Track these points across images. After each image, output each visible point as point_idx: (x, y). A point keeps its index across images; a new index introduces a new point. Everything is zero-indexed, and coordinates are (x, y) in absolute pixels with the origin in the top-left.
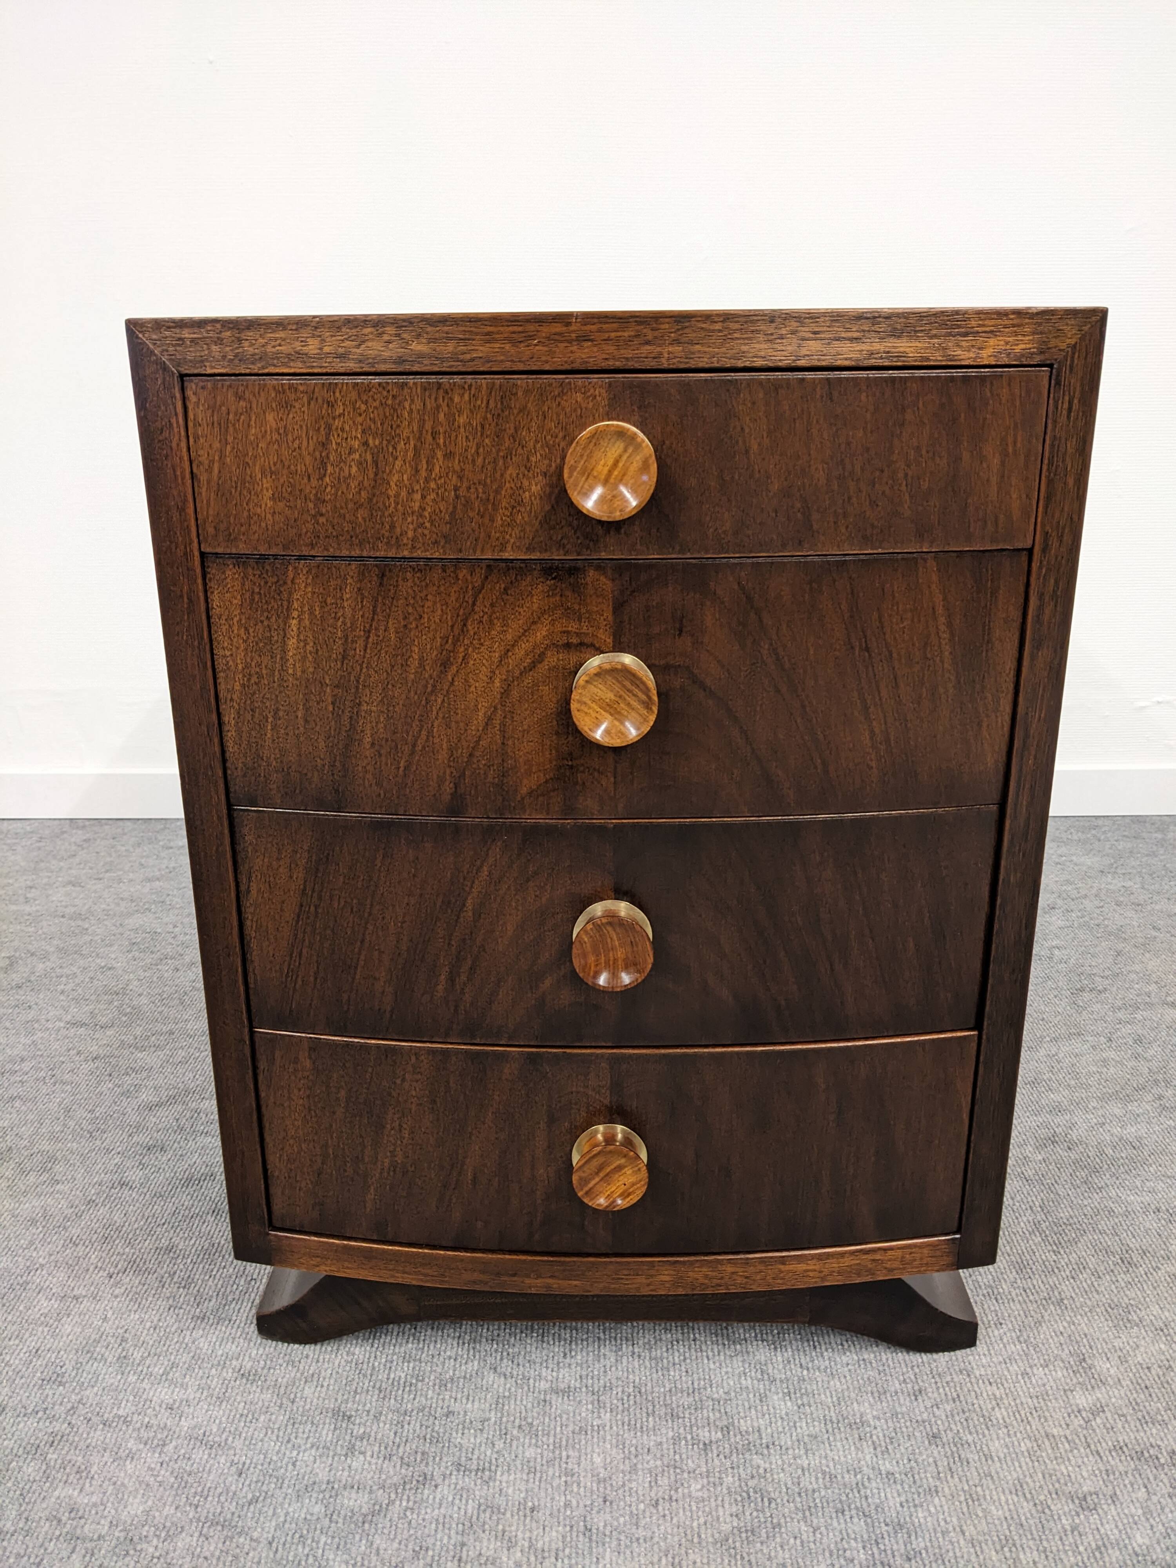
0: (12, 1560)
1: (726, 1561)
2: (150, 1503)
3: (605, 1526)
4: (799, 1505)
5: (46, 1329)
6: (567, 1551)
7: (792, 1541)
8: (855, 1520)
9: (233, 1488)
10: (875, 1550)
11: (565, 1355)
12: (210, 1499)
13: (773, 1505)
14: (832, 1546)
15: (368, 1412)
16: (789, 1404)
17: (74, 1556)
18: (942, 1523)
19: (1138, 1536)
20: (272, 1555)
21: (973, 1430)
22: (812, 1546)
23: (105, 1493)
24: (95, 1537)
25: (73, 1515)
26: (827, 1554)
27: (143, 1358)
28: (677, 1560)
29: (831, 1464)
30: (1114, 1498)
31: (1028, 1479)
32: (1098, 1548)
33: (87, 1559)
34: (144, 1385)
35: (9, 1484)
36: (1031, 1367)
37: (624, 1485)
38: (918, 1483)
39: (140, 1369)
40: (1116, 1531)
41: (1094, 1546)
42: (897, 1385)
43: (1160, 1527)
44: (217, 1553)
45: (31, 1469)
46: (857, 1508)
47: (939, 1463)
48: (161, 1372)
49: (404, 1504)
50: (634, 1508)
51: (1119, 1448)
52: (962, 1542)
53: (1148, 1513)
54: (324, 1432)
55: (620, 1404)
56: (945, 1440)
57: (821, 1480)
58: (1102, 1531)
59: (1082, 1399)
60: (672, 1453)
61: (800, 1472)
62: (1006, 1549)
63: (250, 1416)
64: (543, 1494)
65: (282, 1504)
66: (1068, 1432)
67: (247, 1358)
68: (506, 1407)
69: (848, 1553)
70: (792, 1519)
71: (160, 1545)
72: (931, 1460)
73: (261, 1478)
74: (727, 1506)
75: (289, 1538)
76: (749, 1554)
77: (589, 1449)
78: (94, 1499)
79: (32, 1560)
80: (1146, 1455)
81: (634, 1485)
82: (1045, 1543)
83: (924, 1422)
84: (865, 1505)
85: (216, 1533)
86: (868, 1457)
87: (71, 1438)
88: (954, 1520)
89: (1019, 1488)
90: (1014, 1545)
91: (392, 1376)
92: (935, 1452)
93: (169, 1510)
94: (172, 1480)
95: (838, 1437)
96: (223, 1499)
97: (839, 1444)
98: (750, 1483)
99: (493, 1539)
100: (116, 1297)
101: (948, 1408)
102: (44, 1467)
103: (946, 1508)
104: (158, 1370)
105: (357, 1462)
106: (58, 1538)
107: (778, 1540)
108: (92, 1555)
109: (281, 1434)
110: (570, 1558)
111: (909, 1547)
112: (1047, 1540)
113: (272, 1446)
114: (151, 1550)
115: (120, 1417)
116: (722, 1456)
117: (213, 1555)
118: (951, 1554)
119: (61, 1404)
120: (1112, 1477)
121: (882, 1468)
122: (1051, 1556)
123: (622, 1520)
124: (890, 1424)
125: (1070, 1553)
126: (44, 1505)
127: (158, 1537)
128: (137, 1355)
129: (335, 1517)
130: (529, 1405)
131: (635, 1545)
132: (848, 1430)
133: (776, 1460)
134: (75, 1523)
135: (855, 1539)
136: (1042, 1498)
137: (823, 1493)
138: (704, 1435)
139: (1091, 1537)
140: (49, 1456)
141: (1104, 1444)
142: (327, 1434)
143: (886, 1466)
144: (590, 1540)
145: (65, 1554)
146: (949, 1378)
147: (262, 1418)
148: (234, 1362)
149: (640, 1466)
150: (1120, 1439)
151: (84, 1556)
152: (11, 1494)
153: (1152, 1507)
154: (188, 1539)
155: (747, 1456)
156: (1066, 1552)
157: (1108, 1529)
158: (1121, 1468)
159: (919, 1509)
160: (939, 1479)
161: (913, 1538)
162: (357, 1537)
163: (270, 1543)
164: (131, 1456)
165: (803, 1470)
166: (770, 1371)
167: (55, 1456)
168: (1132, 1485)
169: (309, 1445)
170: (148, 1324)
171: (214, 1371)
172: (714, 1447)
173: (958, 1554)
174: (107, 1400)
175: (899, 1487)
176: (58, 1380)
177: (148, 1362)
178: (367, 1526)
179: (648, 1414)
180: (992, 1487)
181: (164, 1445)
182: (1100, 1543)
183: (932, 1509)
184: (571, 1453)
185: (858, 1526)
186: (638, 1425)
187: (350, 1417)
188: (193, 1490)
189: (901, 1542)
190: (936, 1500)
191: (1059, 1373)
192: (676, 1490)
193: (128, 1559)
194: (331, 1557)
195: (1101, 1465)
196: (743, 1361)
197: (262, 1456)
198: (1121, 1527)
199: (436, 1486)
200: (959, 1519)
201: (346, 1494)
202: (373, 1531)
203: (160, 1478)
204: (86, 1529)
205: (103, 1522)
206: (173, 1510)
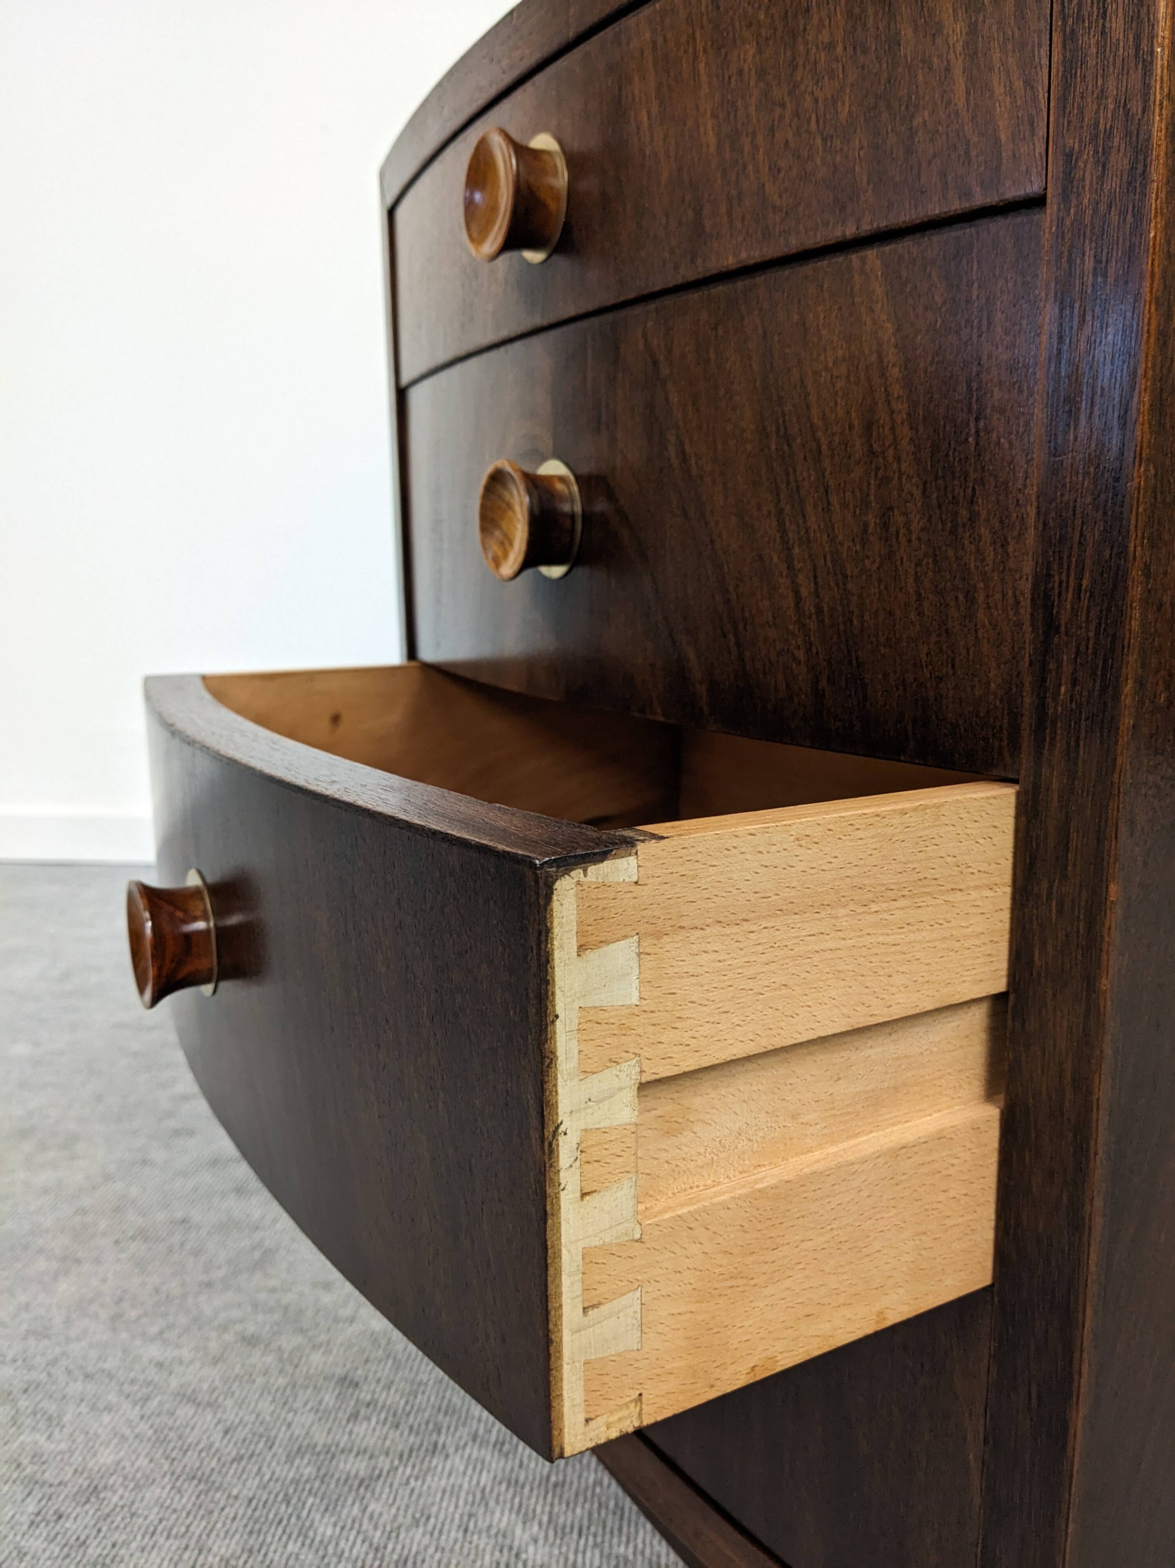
2: (122, 1454)
9: (217, 1445)
12: (189, 1453)
17: (29, 1499)
20: (249, 1512)
23: (74, 1441)
24: (56, 1482)
25: (35, 1460)
27: (139, 1318)
33: (43, 1502)
44: (189, 1506)
49: (408, 1471)
65: (269, 1465)
71: (126, 1495)
73: (250, 1436)
75: (272, 1497)
78: (62, 1446)
85: (190, 1489)
93: (143, 1462)
94: (150, 1432)
96: (203, 1454)
99: (507, 1512)
104: (154, 1330)
105: (361, 1429)
106: (14, 1482)
108: (49, 1500)
109: (278, 1396)
113: (266, 1406)
114: (116, 1499)
117: (184, 1508)
127: (126, 1487)
128: (133, 1314)
129: (327, 1479)
134: (36, 1467)
142: (329, 1399)
145: (19, 1497)
151: (40, 1501)
154: (158, 1491)
162: (350, 1501)
163: (250, 1501)
164: (109, 1408)
167: (27, 1403)
176: (43, 1333)
178: (362, 1490)
187: (357, 1384)
188: (172, 1445)
193: (88, 1506)
194: (318, 1517)
197: (254, 1416)
199: (447, 1456)
201: (343, 1457)
202: (368, 1495)
203: (137, 1431)
204: (47, 1475)
205: (67, 1468)
206: (146, 1462)
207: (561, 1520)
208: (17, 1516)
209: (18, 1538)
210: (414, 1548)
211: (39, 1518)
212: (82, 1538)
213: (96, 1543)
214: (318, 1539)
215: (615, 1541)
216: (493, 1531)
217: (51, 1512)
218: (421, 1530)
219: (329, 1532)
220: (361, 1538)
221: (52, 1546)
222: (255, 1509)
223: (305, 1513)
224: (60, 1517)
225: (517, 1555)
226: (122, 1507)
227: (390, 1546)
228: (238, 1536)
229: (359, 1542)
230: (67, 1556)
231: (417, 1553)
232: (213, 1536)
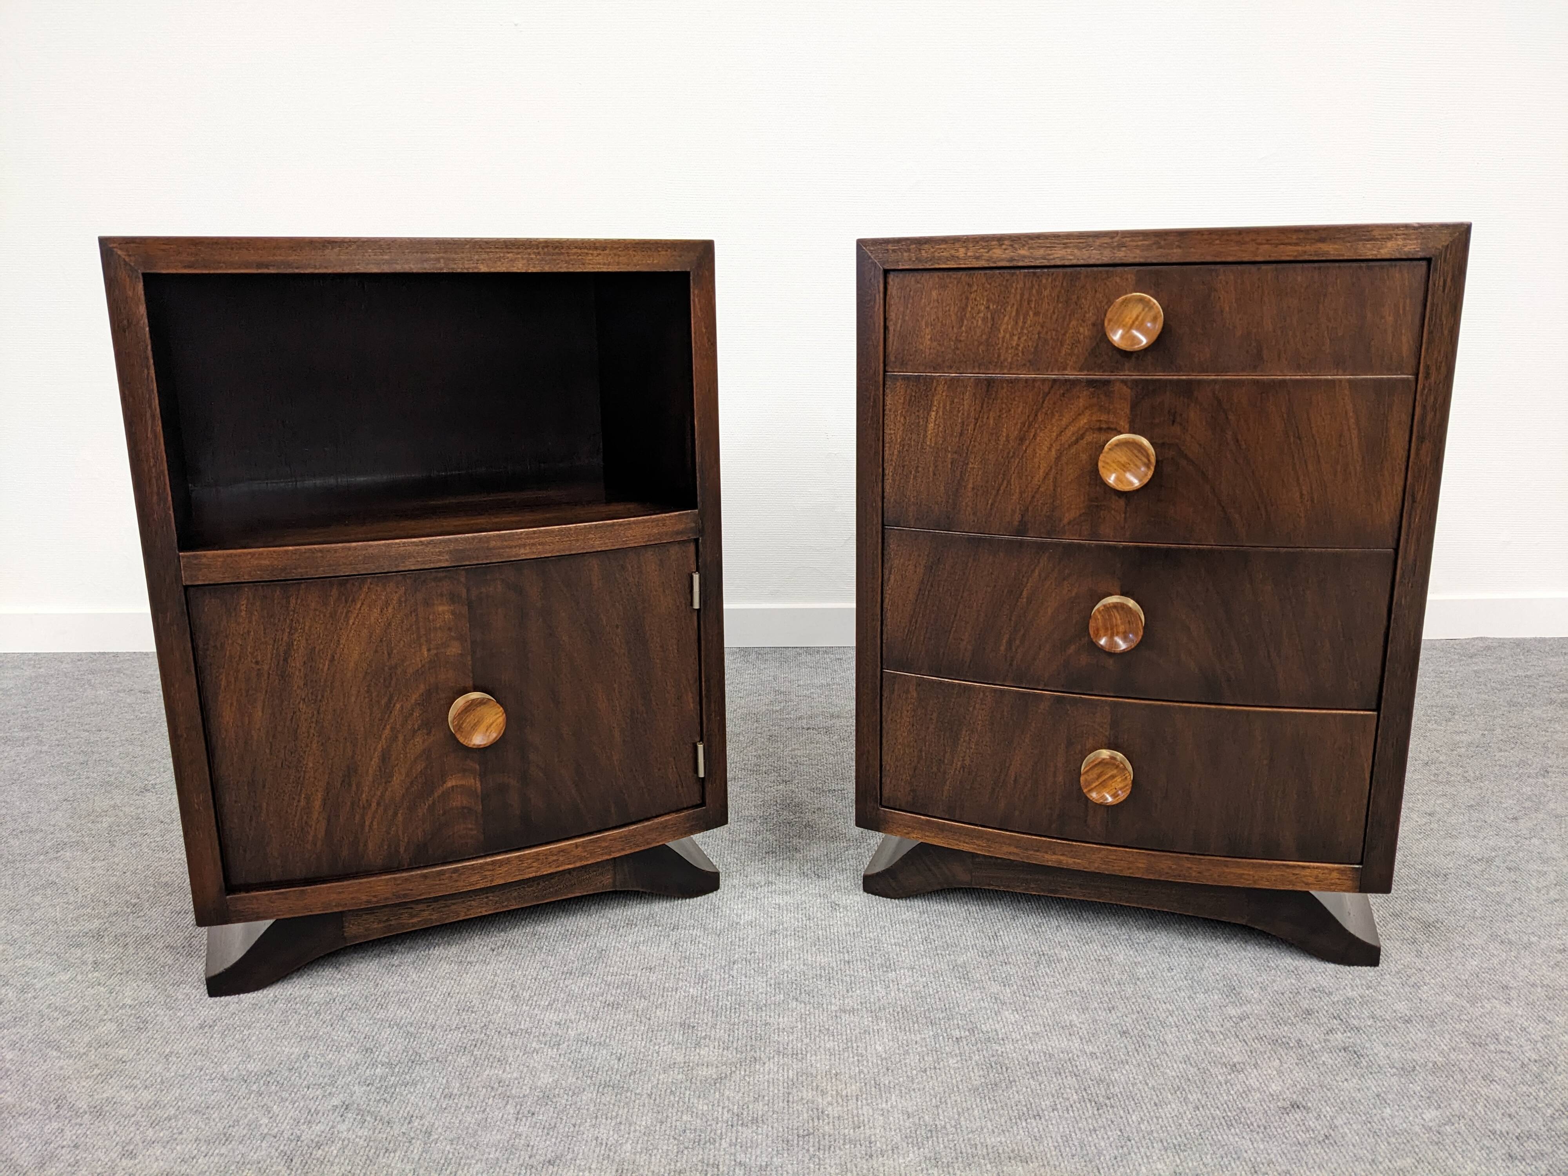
0: (463, 1110)
1: (978, 1100)
2: (556, 1076)
3: (889, 1083)
4: (1028, 1070)
5: (453, 982)
6: (864, 1096)
7: (1024, 1089)
8: (1069, 1078)
9: (616, 1066)
10: (1084, 1094)
11: (848, 991)
12: (600, 1073)
13: (1009, 1071)
14: (1054, 1092)
15: (707, 1024)
16: (1017, 1016)
17: (509, 1106)
18: (1132, 1079)
19: (1273, 1085)
21: (1152, 1028)
22: (1039, 1091)
23: (521, 1072)
24: (521, 1095)
25: (501, 1084)
26: (1050, 1096)
27: (531, 997)
28: (943, 1100)
29: (1050, 1048)
30: (1256, 1065)
31: (1193, 1055)
32: (1244, 1092)
33: (518, 1107)
34: (536, 1011)
35: (450, 1069)
36: (1195, 993)
37: (900, 1061)
38: (1114, 1058)
39: (530, 1002)
40: (1257, 1083)
41: (1241, 1090)
42: (1096, 1005)
43: (1289, 1081)
44: (613, 1102)
45: (463, 1060)
46: (1070, 1072)
47: (1128, 1047)
48: (547, 1003)
49: (743, 1073)
50: (909, 1073)
51: (1260, 1038)
52: (1146, 1089)
53: (1280, 1073)
54: (676, 1036)
55: (892, 1018)
56: (1132, 1034)
57: (1043, 1058)
58: (1247, 1083)
59: (1232, 1011)
60: (933, 1043)
61: (1027, 1053)
62: (1178, 1093)
63: (619, 1028)
64: (842, 1066)
65: (653, 1075)
66: (1222, 1030)
67: (609, 996)
68: (808, 1020)
69: (1065, 1096)
70: (1024, 1078)
71: (570, 1098)
72: (1122, 1045)
73: (635, 1061)
74: (976, 1071)
75: (662, 1093)
76: (994, 1096)
77: (872, 1042)
78: (515, 1075)
79: (478, 1109)
80: (1280, 1041)
81: (907, 1061)
82: (1206, 1090)
83: (1116, 1024)
84: (1075, 1069)
85: (609, 1091)
86: (1076, 1045)
87: (489, 1041)
88: (1141, 1077)
89: (1187, 1060)
90: (1184, 1090)
91: (720, 1004)
92: (1126, 1041)
93: (572, 1080)
94: (570, 1063)
95: (1054, 1033)
96: (609, 1073)
97: (1055, 1038)
98: (992, 1059)
99: (810, 1091)
100: (501, 962)
101: (1134, 1017)
102: (473, 1059)
103: (1134, 1071)
105: (704, 1051)
106: (494, 1097)
107: (1014, 1088)
108: (521, 1105)
109: (644, 1037)
110: (867, 1100)
111: (1108, 1092)
112: (1208, 1088)
113: (638, 1043)
114: (564, 1101)
115: (522, 1030)
116: (970, 1045)
118: (1139, 1095)
119: (476, 1023)
120: (1254, 1054)
121: (1088, 1051)
122: (1210, 1097)
123: (901, 1079)
124: (1091, 1026)
125: (1224, 1095)
126: (479, 1079)
127: (568, 1094)
128: (526, 995)
129: (694, 1080)
130: (825, 1019)
131: (912, 1093)
132: (1061, 1030)
133: (1009, 1046)
135: (1070, 1088)
136: (1203, 1065)
137: (1045, 1064)
138: (956, 1033)
139: (1239, 1086)
140: (475, 1053)
141: (1249, 1036)
142: (678, 1036)
143: (1089, 1049)
144: (880, 1090)
146: (1134, 1000)
147: (629, 1028)
148: (600, 998)
149: (910, 1051)
150: (1261, 1033)
152: (453, 1074)
153: (1284, 1071)
154: (590, 1095)
155: (988, 1044)
156: (1221, 1094)
157: (1253, 1082)
158: (1262, 1049)
159: (1115, 1073)
160: (1129, 1055)
161: (1111, 1087)
162: (712, 1091)
164: (536, 1052)
165: (1030, 1052)
166: (1002, 997)
167: (480, 1053)
168: (1269, 1058)
169: (666, 1043)
170: (530, 977)
171: (586, 1003)
172: (964, 1040)
173: (1143, 1094)
174: (510, 1020)
175: (1100, 1060)
176: (470, 1009)
177: (535, 999)
179: (914, 1023)
180: (1167, 1059)
181: (559, 1045)
182: (1246, 1089)
183: (1124, 1072)
184: (859, 1044)
185: (1072, 1081)
186: (907, 1029)
187: (694, 1027)
189: (1103, 1089)
190: (1127, 1067)
191: (1216, 997)
192: (939, 1064)
193: (548, 1107)
194: (696, 1101)
195: (1246, 1048)
196: (981, 993)
198: (1261, 1081)
200: (1143, 1077)
201: (699, 1068)
202: (723, 1087)
203: (561, 1063)
204: (513, 1092)
205: (524, 1087)
206: (574, 1080)
207: (844, 1093)
208: (505, 1116)
209: (512, 1127)
210: (760, 1113)
211: (520, 1116)
212: (553, 1125)
213: (562, 1126)
214: (700, 1112)
215: (879, 1101)
216: (805, 1102)
217: (526, 1112)
218: (761, 1103)
219: (705, 1108)
220: (726, 1110)
221: (536, 1129)
222: (655, 1100)
223: (687, 1099)
224: (533, 1114)
225: (822, 1112)
226: (571, 1105)
227: (745, 1113)
228: (650, 1115)
229: (725, 1113)
230: (548, 1134)
231: (763, 1115)
232: (635, 1117)
